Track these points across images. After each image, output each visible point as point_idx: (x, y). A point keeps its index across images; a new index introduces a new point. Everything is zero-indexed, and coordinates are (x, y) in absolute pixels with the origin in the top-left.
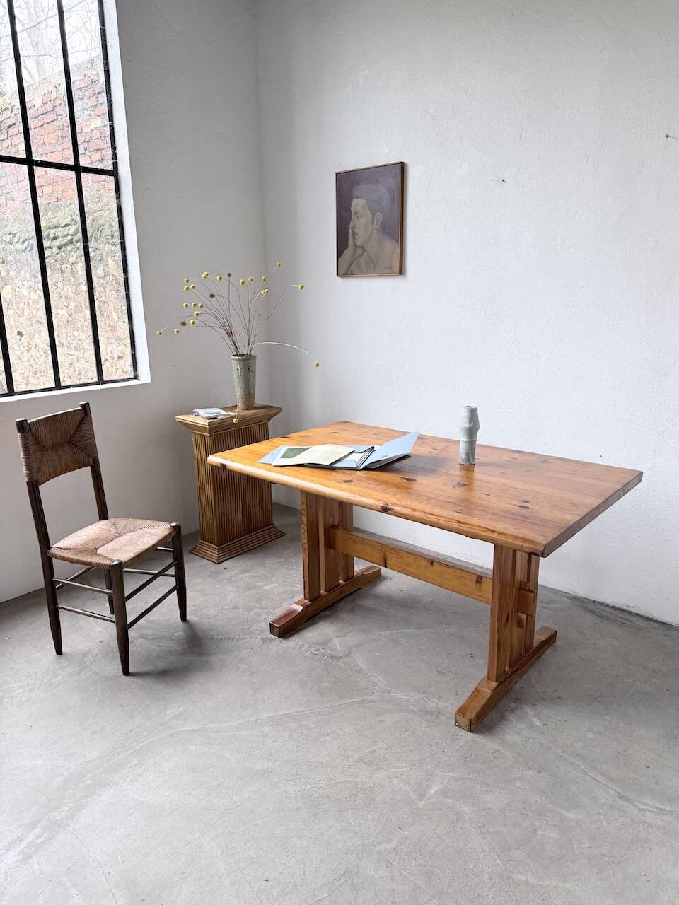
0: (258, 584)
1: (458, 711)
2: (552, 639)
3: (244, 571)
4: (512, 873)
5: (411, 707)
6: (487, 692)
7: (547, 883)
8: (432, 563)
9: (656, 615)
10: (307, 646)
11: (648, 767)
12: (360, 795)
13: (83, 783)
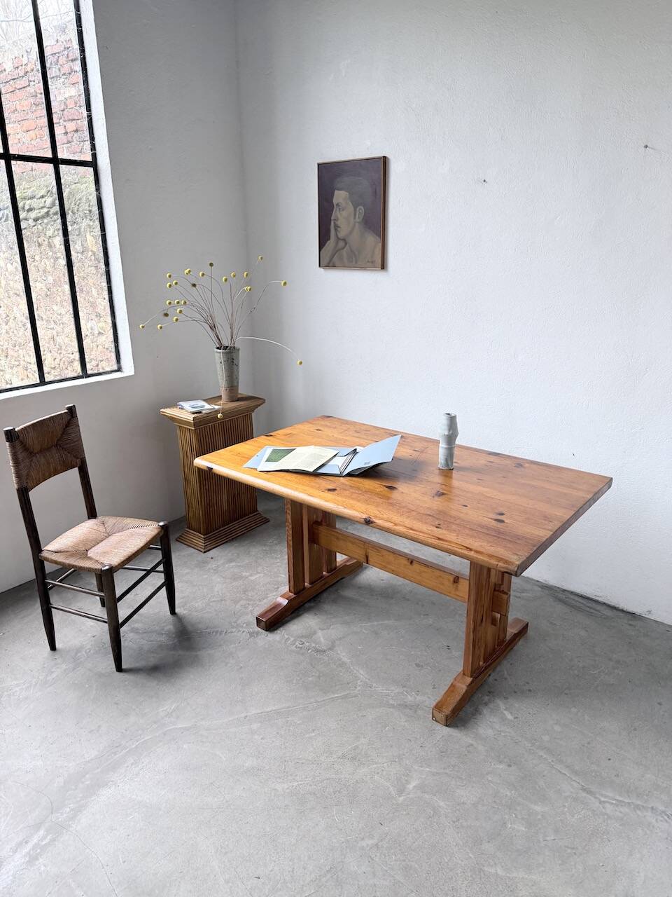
0: (244, 574)
1: (435, 707)
2: (524, 630)
3: (231, 561)
4: (484, 866)
5: (391, 702)
6: (462, 687)
7: (515, 874)
8: (412, 562)
9: (622, 605)
10: (292, 639)
11: (609, 759)
12: (344, 792)
13: (83, 783)
